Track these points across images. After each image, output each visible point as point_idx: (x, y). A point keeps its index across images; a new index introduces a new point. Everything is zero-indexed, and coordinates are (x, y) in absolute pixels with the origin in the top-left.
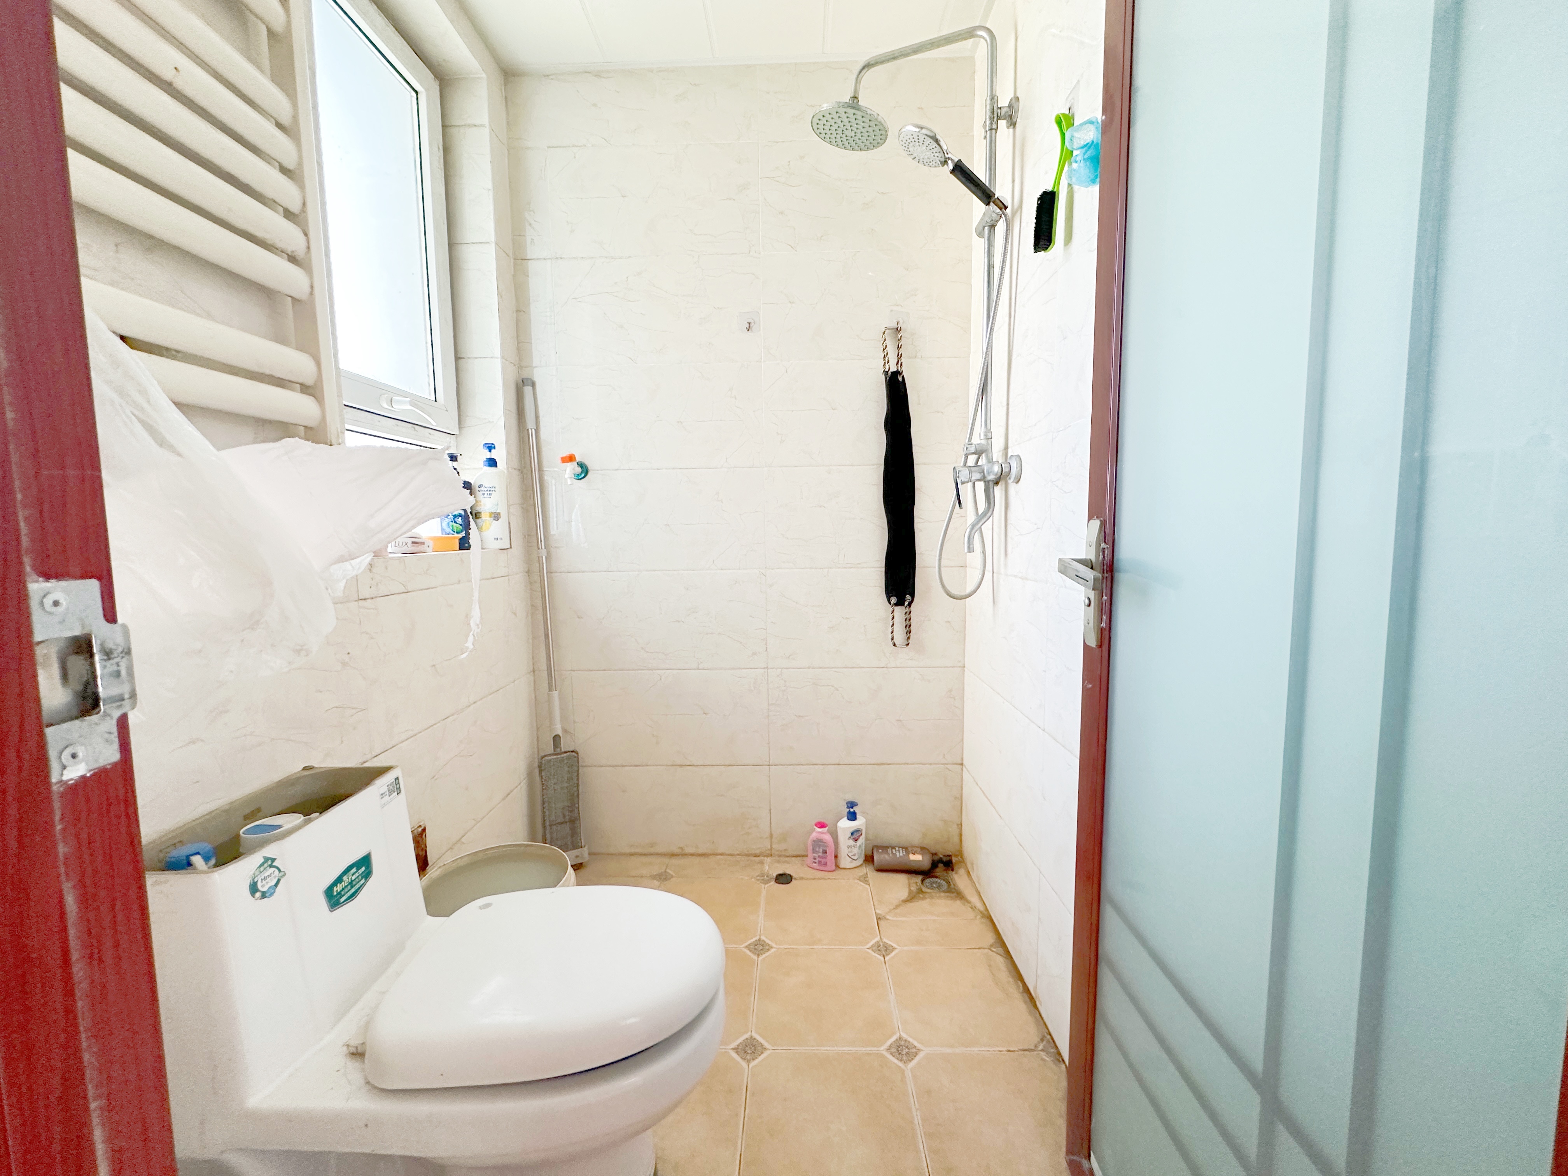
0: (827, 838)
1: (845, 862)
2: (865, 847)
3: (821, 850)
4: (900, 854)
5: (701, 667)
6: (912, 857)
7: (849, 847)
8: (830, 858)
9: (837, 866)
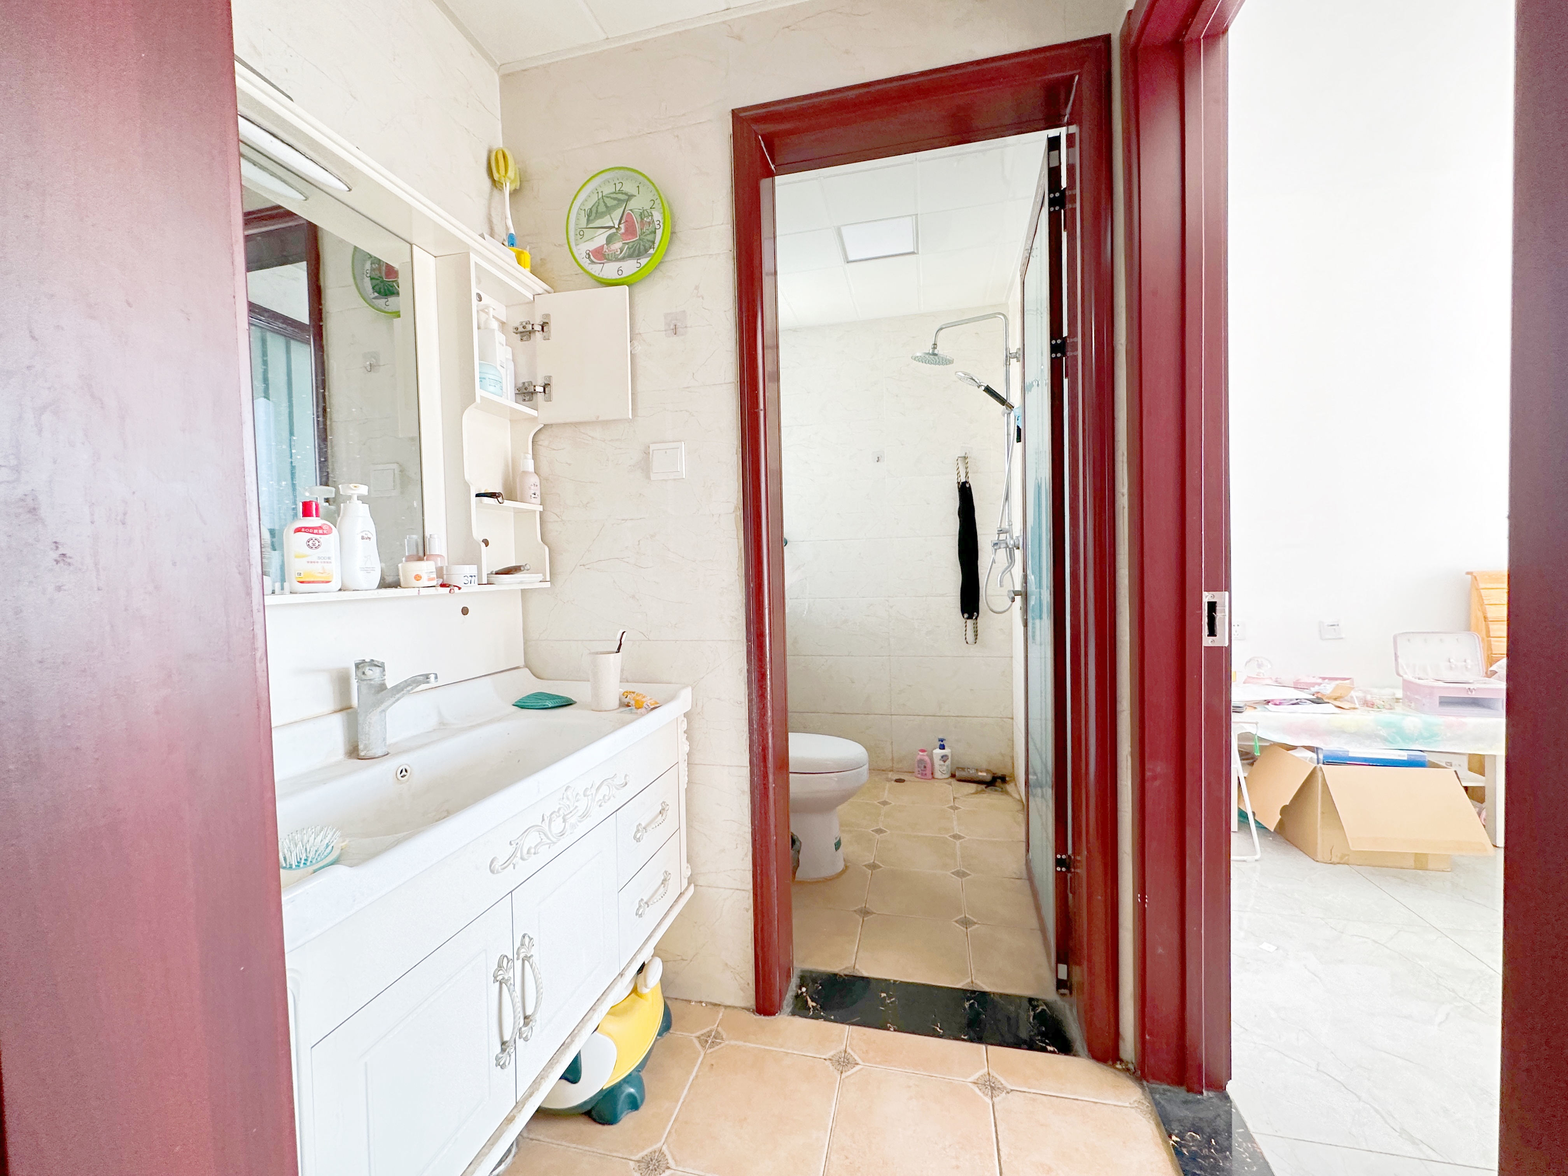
0: (927, 758)
1: (938, 775)
2: (951, 768)
3: (923, 766)
4: (972, 772)
5: (850, 654)
6: (980, 774)
7: (940, 765)
8: (928, 772)
9: (933, 778)
